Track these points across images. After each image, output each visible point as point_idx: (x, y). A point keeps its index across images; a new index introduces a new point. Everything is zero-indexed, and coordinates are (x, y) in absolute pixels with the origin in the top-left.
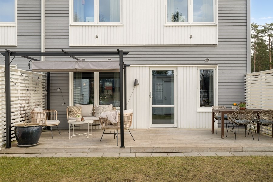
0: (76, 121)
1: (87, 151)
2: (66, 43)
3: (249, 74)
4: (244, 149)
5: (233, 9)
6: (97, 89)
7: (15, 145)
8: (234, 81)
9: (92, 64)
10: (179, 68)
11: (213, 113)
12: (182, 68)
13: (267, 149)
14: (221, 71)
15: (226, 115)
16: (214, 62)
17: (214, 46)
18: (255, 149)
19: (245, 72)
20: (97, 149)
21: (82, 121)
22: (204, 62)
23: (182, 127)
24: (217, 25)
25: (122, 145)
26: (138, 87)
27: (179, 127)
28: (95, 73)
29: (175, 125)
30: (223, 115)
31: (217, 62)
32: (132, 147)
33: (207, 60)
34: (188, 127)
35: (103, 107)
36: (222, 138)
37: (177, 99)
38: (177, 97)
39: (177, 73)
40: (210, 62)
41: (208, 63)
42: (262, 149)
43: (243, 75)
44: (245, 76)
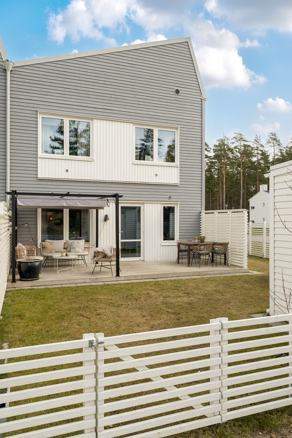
0: (61, 256)
1: (88, 281)
2: (35, 176)
3: (203, 211)
4: (208, 273)
5: (191, 152)
6: (66, 224)
7: (18, 280)
8: (192, 217)
9: (79, 202)
10: (145, 204)
11: (179, 246)
12: (148, 204)
13: (223, 272)
14: (181, 209)
15: (191, 248)
16: (175, 200)
17: (175, 186)
18: (216, 272)
19: (200, 209)
20: (97, 279)
21: (66, 256)
22: (167, 200)
23: (148, 260)
24: (179, 166)
25: (118, 275)
26: (108, 221)
27: (146, 260)
28: (64, 210)
29: (141, 258)
30: (189, 248)
31: (178, 200)
32: (125, 275)
33: (170, 197)
34: (156, 260)
35: (77, 242)
36: (188, 266)
37: (144, 233)
38: (144, 232)
39: (144, 209)
40: (172, 200)
41: (171, 200)
42: (220, 272)
43: (198, 212)
44: (200, 213)
